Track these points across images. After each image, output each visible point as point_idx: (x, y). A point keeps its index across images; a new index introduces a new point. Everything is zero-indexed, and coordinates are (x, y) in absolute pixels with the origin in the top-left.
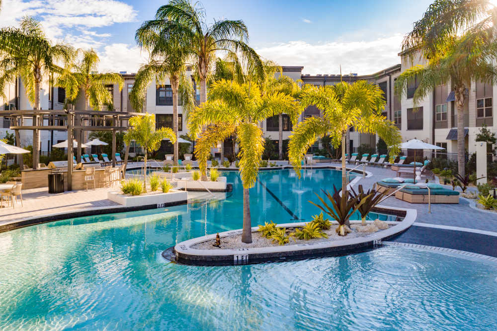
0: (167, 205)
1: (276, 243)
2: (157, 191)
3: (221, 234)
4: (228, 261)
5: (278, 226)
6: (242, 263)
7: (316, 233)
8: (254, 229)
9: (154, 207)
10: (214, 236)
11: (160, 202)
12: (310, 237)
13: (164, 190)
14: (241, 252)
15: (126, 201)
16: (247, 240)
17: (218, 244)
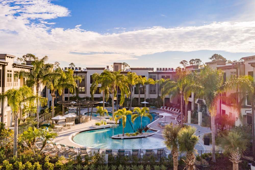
0: (106, 128)
1: (128, 136)
2: (103, 124)
3: (119, 135)
4: (120, 139)
5: (129, 133)
6: (122, 139)
7: (135, 135)
8: (124, 134)
9: (103, 128)
10: (118, 135)
11: (104, 127)
12: (134, 135)
13: (105, 124)
14: (122, 137)
15: (97, 127)
16: (123, 136)
17: (118, 136)
